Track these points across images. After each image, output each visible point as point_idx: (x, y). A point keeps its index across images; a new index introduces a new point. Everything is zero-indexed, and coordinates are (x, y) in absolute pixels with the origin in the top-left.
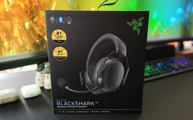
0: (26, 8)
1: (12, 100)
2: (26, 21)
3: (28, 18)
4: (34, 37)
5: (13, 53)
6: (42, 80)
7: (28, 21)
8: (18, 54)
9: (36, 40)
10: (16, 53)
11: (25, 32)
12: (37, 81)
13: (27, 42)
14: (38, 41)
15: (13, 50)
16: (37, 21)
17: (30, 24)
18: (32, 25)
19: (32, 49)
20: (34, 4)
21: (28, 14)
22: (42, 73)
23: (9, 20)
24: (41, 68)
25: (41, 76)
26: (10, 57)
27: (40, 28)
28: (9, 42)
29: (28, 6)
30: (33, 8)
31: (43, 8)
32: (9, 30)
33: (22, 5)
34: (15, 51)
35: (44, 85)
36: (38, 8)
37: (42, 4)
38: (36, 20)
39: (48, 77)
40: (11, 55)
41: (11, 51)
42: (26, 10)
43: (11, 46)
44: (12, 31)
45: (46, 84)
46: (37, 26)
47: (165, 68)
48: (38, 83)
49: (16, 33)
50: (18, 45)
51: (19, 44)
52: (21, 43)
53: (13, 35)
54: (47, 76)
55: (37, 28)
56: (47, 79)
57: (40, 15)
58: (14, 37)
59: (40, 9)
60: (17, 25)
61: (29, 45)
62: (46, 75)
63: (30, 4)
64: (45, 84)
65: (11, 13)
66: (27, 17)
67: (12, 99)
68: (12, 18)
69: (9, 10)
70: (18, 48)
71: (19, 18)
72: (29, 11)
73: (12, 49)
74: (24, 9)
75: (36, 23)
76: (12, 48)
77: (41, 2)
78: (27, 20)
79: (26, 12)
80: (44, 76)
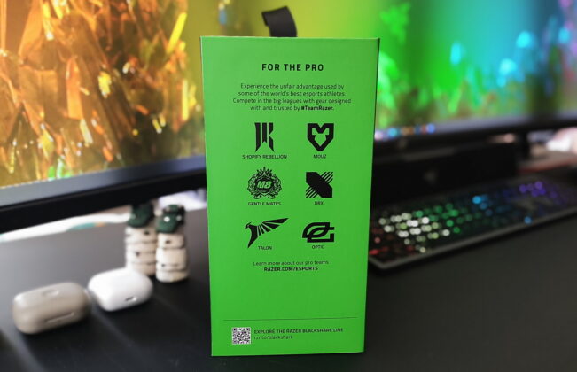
0: (103, 32)
1: (73, 317)
2: (102, 69)
3: (109, 61)
4: (124, 121)
5: (64, 171)
6: (148, 253)
7: (106, 71)
8: (81, 173)
9: (129, 128)
10: (75, 170)
11: (99, 104)
12: (130, 256)
13: (106, 136)
14: (135, 132)
15: (64, 162)
16: (133, 71)
17: (114, 79)
18: (121, 82)
19: (119, 157)
20: (124, 17)
21: (108, 48)
22: (147, 233)
23: (55, 68)
24: (144, 218)
25: (145, 243)
26: (57, 182)
27: (142, 91)
28: (55, 135)
29: (109, 24)
30: (122, 30)
31: (149, 30)
32: (55, 98)
33: (92, 21)
34: (70, 165)
35: (155, 269)
36: (135, 31)
37: (146, 16)
38: (131, 67)
39: (169, 245)
40: (59, 176)
41: (60, 164)
42: (103, 34)
43: (60, 148)
44: (63, 101)
45: (163, 265)
46: (133, 87)
47: (500, 209)
48: (133, 263)
49: (74, 108)
50: (80, 145)
51: (83, 142)
52: (88, 139)
53: (65, 114)
54: (168, 242)
55: (133, 92)
56: (165, 249)
57: (142, 51)
58: (68, 119)
59: (140, 33)
60: (78, 83)
61: (109, 145)
62: (162, 238)
63: (114, 19)
64: (159, 266)
65: (59, 44)
66: (105, 60)
67: (72, 314)
68: (63, 59)
69: (55, 35)
70: (79, 153)
71: (82, 61)
72: (110, 41)
73: (63, 157)
74: (98, 33)
75: (129, 76)
76: (63, 153)
77: (145, 10)
78: (104, 66)
79: (103, 42)
80: (155, 241)
